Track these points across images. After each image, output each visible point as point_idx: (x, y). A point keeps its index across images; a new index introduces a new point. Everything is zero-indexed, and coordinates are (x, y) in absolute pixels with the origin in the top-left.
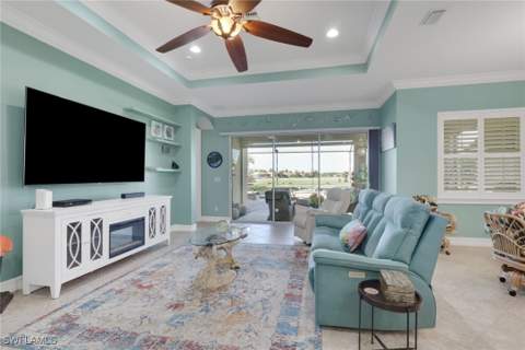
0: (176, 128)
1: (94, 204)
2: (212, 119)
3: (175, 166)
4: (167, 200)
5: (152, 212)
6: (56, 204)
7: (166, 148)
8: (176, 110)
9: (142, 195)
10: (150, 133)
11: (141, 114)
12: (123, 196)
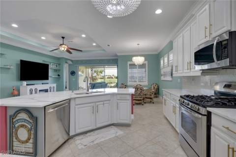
0: (59, 64)
1: (35, 85)
2: (72, 61)
3: (59, 75)
4: (55, 85)
5: (50, 88)
6: (27, 85)
7: (56, 71)
8: (59, 59)
9: (48, 83)
10: (50, 66)
11: (47, 62)
12: (42, 84)
